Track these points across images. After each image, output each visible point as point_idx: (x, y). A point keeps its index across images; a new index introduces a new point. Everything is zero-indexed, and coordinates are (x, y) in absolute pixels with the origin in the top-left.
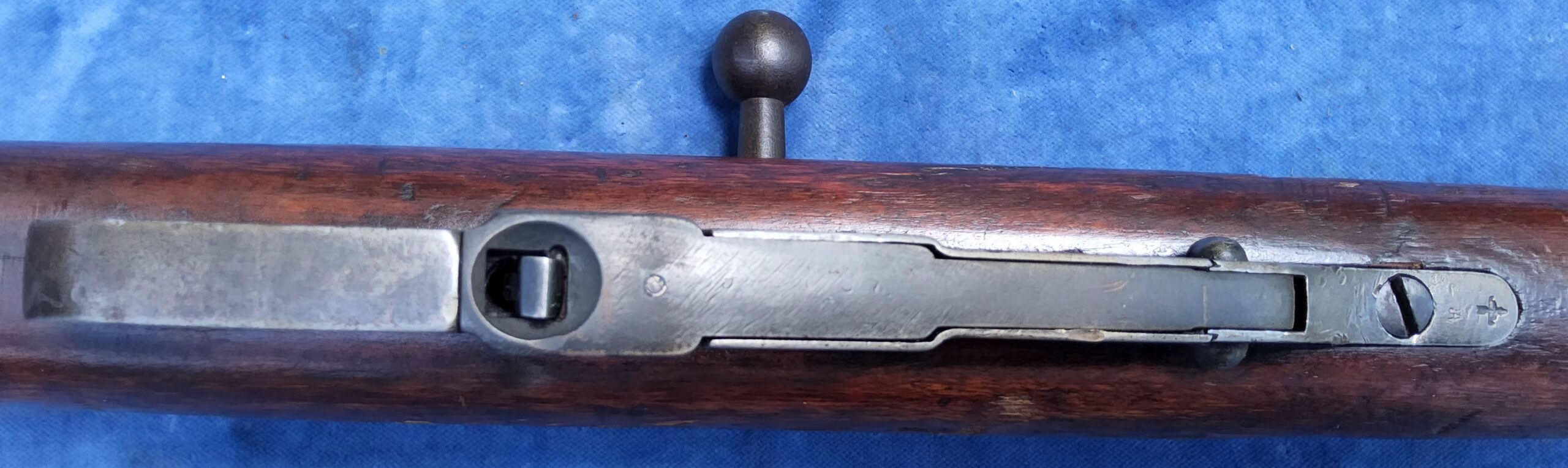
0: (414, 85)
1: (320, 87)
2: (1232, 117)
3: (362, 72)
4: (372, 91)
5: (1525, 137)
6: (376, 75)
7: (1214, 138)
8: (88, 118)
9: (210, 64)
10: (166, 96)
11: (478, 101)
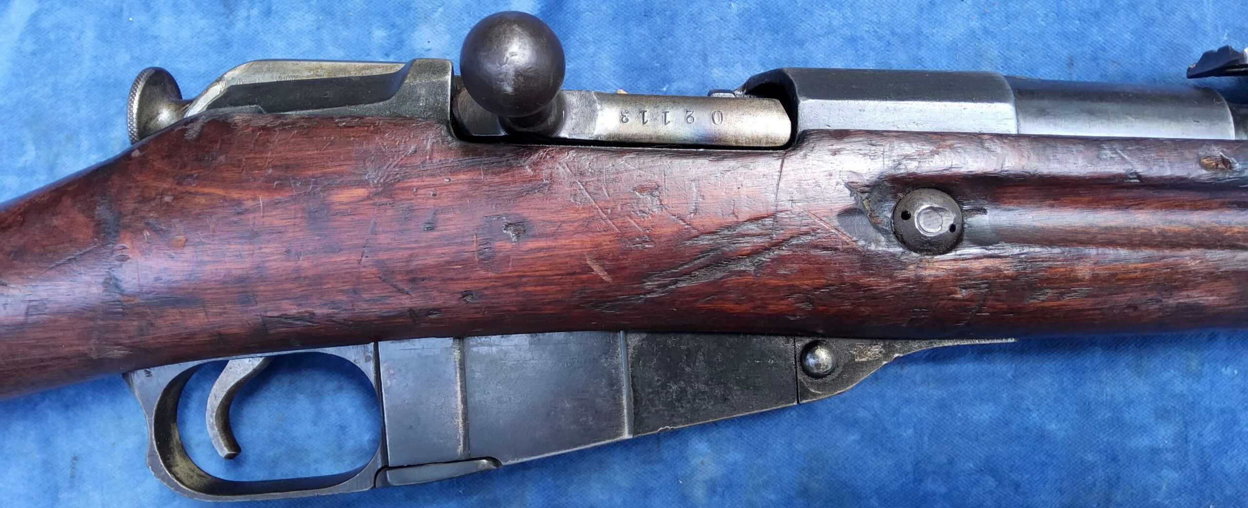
0: (270, 19)
1: (202, 23)
2: (907, 16)
3: (231, 11)
4: (240, 25)
5: (1150, 22)
6: (243, 13)
7: (893, 33)
8: (34, 54)
9: (121, 10)
10: (90, 35)
11: (318, 29)
